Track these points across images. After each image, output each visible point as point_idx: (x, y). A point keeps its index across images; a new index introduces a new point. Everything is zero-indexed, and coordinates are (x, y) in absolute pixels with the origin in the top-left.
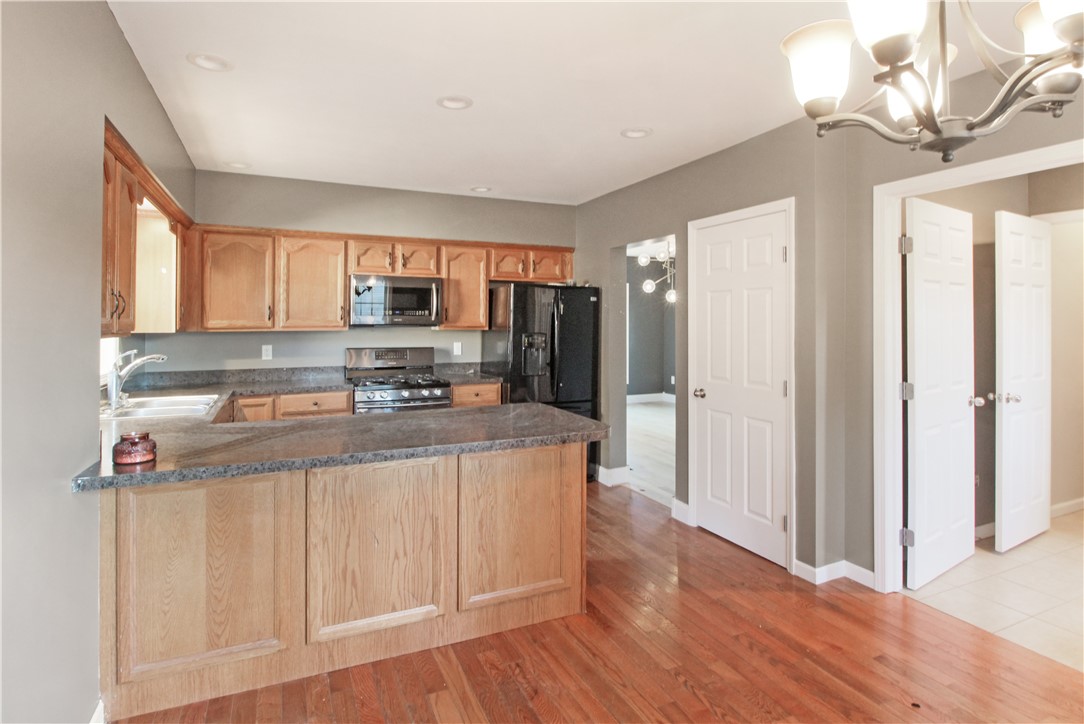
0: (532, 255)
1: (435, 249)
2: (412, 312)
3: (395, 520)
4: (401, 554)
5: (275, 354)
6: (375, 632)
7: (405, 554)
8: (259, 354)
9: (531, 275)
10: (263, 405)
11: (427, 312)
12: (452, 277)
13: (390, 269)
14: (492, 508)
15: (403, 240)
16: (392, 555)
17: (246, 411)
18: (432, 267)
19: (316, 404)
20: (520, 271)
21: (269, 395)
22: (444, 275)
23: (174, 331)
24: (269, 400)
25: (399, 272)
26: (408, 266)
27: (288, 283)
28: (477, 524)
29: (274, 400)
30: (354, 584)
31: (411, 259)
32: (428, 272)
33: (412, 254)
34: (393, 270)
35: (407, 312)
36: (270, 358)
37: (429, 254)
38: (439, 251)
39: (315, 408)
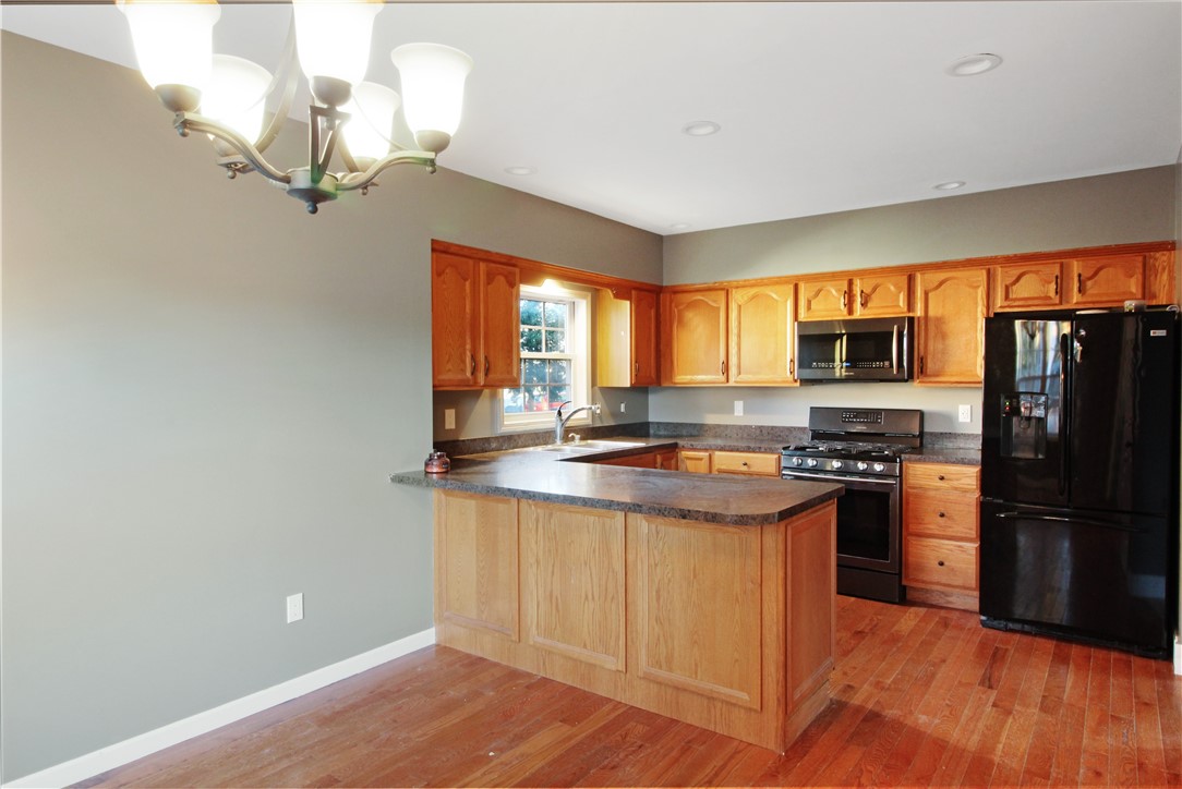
0: (1076, 267)
1: (904, 280)
2: (866, 364)
3: (586, 564)
4: (590, 597)
5: (746, 411)
6: (575, 660)
7: (593, 598)
8: (731, 410)
9: (1076, 297)
10: (701, 459)
11: (887, 363)
12: (931, 313)
13: (845, 310)
14: (669, 580)
15: (862, 273)
16: (583, 596)
17: (688, 462)
18: (901, 304)
19: (745, 464)
20: (1052, 294)
21: (706, 450)
22: (919, 312)
23: (629, 385)
24: (704, 455)
25: (859, 313)
26: (869, 305)
27: (739, 336)
28: (654, 593)
29: (710, 456)
30: (557, 610)
31: (873, 296)
32: (897, 310)
33: (874, 290)
34: (850, 312)
35: (861, 364)
36: (742, 414)
37: (895, 286)
38: (911, 280)
39: (745, 469)
